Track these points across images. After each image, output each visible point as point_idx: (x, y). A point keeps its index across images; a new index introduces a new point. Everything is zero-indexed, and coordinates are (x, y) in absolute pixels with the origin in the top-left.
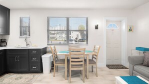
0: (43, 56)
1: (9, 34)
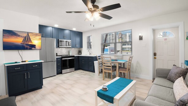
0: (94, 62)
1: (82, 47)
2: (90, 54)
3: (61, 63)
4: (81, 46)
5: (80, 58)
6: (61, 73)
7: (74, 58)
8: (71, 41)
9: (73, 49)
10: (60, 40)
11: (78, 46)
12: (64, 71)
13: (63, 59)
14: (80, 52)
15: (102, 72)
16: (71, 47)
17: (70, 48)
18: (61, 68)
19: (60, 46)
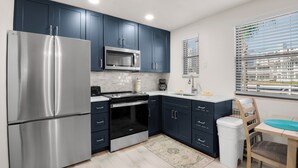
1: (169, 71)
2: (194, 90)
3: (107, 120)
4: (166, 68)
5: (164, 102)
6: (108, 148)
7: (146, 102)
8: (139, 52)
9: (146, 75)
10: (107, 48)
11: (158, 66)
12: (115, 143)
13: (115, 106)
14: (162, 84)
15: (245, 158)
16: (139, 69)
17: (137, 71)
18: (106, 133)
19: (107, 67)
